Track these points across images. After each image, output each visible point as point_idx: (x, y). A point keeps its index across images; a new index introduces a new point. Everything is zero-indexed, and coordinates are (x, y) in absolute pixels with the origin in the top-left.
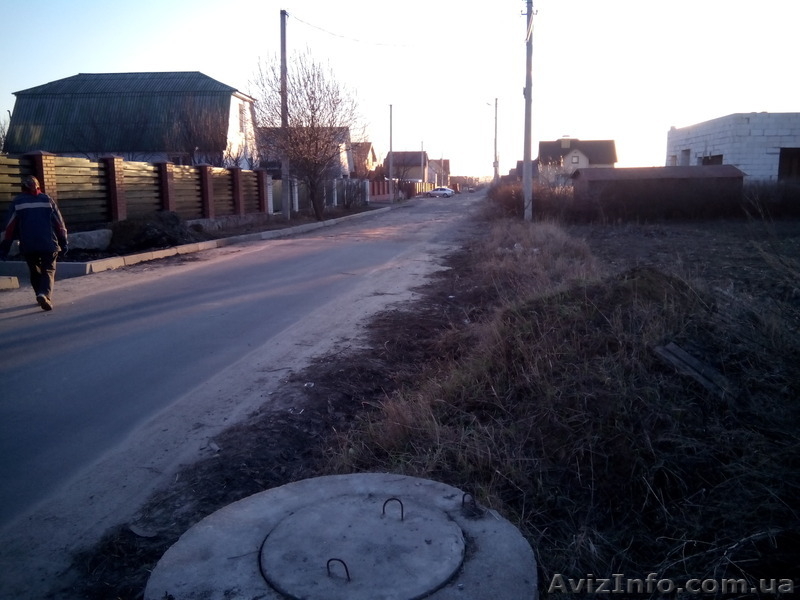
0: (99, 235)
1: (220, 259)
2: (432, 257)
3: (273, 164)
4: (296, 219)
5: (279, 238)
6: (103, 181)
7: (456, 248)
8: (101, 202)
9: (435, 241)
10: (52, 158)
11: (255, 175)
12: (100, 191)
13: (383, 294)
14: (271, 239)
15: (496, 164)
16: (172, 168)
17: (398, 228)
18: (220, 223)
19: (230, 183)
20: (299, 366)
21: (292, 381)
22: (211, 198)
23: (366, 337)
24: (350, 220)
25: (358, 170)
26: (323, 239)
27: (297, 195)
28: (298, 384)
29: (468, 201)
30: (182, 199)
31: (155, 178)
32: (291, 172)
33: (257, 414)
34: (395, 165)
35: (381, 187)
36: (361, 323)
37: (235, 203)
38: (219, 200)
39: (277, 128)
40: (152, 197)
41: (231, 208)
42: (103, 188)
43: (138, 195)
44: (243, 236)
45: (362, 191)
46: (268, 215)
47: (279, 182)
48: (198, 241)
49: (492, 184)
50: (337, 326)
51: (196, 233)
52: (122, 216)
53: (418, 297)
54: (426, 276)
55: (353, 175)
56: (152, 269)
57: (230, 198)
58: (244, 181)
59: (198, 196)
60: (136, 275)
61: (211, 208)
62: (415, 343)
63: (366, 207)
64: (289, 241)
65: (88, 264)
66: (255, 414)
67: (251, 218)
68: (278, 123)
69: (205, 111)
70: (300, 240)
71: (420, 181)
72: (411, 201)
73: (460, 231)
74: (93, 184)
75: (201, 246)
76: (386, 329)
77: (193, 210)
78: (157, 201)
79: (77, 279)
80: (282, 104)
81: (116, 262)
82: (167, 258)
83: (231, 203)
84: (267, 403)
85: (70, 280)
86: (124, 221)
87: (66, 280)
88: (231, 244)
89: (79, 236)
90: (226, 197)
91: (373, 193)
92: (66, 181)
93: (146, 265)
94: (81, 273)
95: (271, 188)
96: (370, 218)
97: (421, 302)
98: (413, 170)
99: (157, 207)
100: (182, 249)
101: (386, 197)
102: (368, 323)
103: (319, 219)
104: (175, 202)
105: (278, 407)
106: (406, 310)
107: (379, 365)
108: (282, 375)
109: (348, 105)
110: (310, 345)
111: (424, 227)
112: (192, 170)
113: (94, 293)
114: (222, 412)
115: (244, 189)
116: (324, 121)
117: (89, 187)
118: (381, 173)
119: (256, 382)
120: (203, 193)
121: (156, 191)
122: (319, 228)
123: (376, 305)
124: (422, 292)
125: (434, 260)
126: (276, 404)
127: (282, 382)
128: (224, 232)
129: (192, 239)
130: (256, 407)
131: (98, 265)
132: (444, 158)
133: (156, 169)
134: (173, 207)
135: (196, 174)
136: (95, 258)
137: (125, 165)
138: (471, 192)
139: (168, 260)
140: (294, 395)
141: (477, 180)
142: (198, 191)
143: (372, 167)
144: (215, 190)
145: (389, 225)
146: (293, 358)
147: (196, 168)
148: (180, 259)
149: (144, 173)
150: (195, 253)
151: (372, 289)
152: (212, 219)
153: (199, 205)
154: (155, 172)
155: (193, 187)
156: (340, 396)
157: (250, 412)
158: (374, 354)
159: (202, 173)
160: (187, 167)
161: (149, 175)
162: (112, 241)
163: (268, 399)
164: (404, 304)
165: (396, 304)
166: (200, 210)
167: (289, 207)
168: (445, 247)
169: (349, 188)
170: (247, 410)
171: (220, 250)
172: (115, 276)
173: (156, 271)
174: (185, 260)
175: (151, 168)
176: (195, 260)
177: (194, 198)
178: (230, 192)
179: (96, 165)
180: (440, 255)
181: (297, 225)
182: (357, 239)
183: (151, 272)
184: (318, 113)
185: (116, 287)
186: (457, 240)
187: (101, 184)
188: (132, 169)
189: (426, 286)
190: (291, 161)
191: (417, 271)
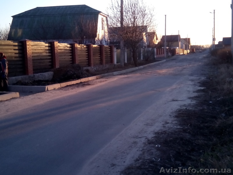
0: (48, 74)
1: (99, 84)
2: (193, 83)
3: (116, 43)
4: (126, 66)
5: (121, 74)
6: (50, 51)
7: (203, 78)
8: (49, 60)
9: (192, 75)
10: (30, 42)
11: (109, 47)
12: (49, 56)
13: (177, 100)
14: (118, 75)
15: (214, 39)
16: (77, 46)
17: (172, 69)
18: (95, 69)
19: (99, 51)
20: (151, 136)
21: (150, 144)
22: (92, 58)
23: (176, 122)
24: (149, 66)
25: (150, 44)
26: (140, 75)
27: (126, 56)
28: (152, 145)
29: (201, 57)
30: (81, 59)
31: (70, 50)
32: (125, 45)
33: (139, 160)
34: (167, 41)
35: (160, 51)
36: (171, 114)
37: (101, 60)
38: (95, 59)
39: (119, 27)
40: (68, 58)
41: (100, 62)
42: (50, 54)
43: (64, 57)
44: (106, 74)
45: (153, 53)
46: (115, 65)
47: (119, 50)
48: (88, 76)
49: (210, 48)
50: (161, 116)
51: (87, 73)
52: (57, 66)
53: (194, 102)
54: (194, 92)
55: (149, 46)
56: (72, 89)
57: (99, 58)
58: (105, 50)
59: (87, 57)
60: (66, 92)
61: (92, 62)
62: (202, 125)
63: (154, 60)
64: (126, 76)
65: (46, 87)
66: (137, 160)
67: (108, 66)
68: (119, 25)
69: (88, 21)
70: (130, 75)
71: (178, 48)
72: (174, 57)
73: (202, 70)
74: (46, 53)
75: (90, 78)
76: (185, 118)
77: (85, 63)
78: (71, 59)
79: (43, 93)
80: (121, 17)
81: (57, 86)
82: (77, 84)
83: (100, 60)
84: (141, 154)
85: (40, 94)
86: (58, 68)
87: (38, 94)
88: (102, 77)
89: (40, 75)
90: (98, 57)
91: (157, 54)
92: (35, 51)
93: (69, 87)
94: (43, 91)
95: (116, 53)
96: (158, 65)
97: (197, 105)
98: (175, 43)
99: (71, 62)
100: (83, 80)
101: (163, 55)
102: (175, 115)
103: (136, 66)
104: (78, 60)
105: (147, 157)
106: (191, 109)
107: (188, 137)
108: (143, 140)
109: (149, 16)
110: (152, 125)
111: (184, 69)
112: (85, 46)
113: (51, 99)
114: (122, 158)
115: (105, 53)
116: (139, 23)
117: (45, 54)
118: (160, 45)
119: (132, 143)
120: (89, 56)
121: (70, 56)
122: (137, 70)
123: (176, 106)
124: (195, 100)
125: (194, 84)
126: (146, 155)
127: (144, 143)
128: (98, 73)
129: (86, 76)
130: (136, 157)
131: (50, 87)
132: (188, 38)
133: (71, 46)
134: (77, 62)
135: (86, 48)
136: (48, 84)
137: (59, 44)
138: (200, 52)
139: (78, 85)
140: (153, 151)
141: (203, 46)
142: (87, 55)
143: (156, 42)
144: (93, 54)
145: (168, 68)
146: (145, 132)
147: (86, 45)
148: (83, 84)
149: (66, 48)
150: (88, 81)
151: (170, 98)
152: (92, 67)
153: (87, 61)
154: (70, 47)
155: (85, 54)
156: (175, 152)
157: (135, 159)
158: (185, 131)
159: (89, 47)
160: (83, 45)
161: (68, 49)
162: (54, 76)
163: (141, 153)
164: (189, 106)
165: (185, 105)
166: (87, 63)
167: (123, 61)
168: (198, 78)
169: (148, 52)
170: (133, 158)
171: (98, 80)
172: (58, 92)
173: (74, 90)
174: (85, 85)
175: (69, 46)
176: (89, 85)
177: (85, 58)
178: (99, 55)
179: (47, 45)
180: (196, 82)
181: (128, 69)
182: (155, 74)
183: (72, 90)
184: (136, 20)
185: (60, 97)
186: (202, 75)
187: (49, 53)
188: (61, 46)
189: (196, 97)
190: (125, 41)
191: (188, 89)
